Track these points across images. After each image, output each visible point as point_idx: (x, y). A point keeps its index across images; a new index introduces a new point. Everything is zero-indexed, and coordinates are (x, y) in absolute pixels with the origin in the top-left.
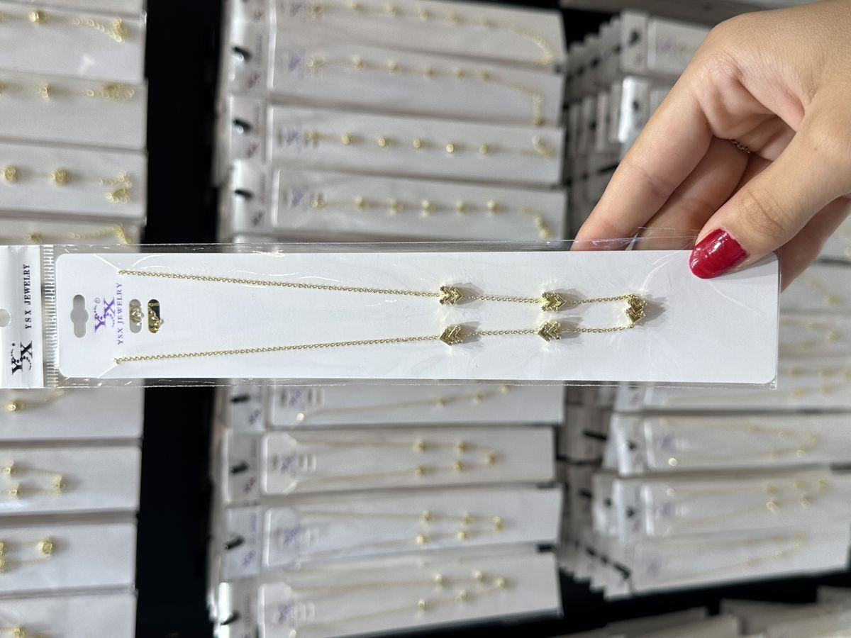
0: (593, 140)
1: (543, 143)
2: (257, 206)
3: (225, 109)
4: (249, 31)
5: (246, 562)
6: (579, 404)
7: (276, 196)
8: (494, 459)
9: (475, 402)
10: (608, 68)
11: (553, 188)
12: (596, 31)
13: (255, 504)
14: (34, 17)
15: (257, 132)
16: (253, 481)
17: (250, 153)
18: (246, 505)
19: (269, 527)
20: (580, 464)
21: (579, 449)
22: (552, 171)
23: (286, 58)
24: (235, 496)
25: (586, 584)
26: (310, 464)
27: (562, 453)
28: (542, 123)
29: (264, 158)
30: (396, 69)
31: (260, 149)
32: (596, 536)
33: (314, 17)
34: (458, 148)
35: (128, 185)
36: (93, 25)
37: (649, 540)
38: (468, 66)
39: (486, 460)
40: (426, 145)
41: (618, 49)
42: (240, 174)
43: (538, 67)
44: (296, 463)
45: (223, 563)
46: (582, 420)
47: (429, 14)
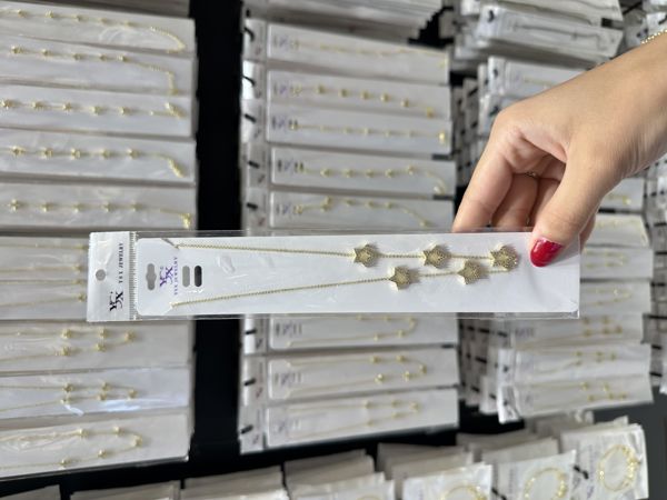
1: (176, 107)
28: (178, 92)
30: (47, 53)
40: (72, 107)
43: (174, 54)
47: (80, 18)
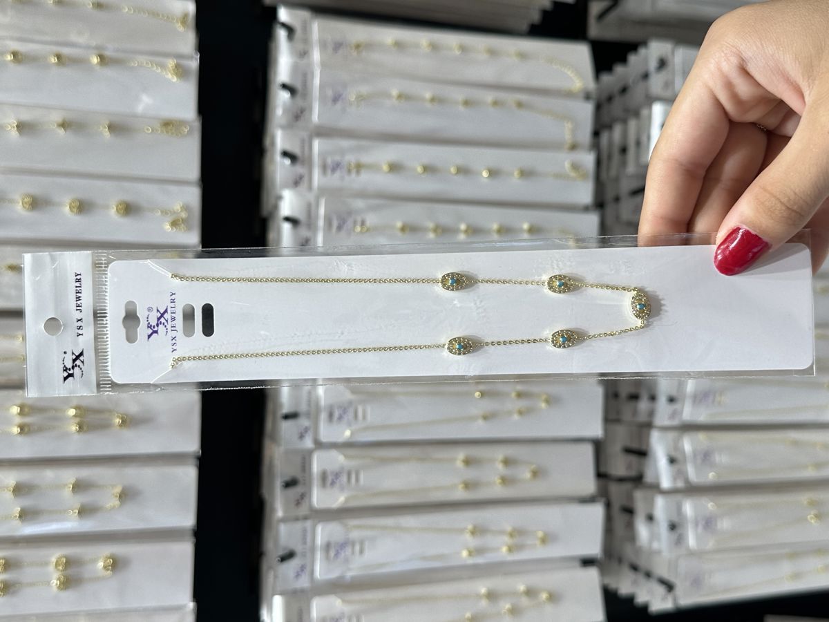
0: (624, 164)
1: (575, 167)
2: (304, 232)
3: (273, 144)
4: (295, 69)
5: (298, 575)
6: (618, 421)
7: (321, 223)
8: (535, 474)
9: (516, 417)
10: (637, 94)
11: (586, 209)
12: (623, 60)
13: (306, 518)
14: (95, 60)
15: (303, 163)
16: (303, 496)
17: (296, 183)
18: (297, 519)
19: (319, 541)
20: (621, 480)
21: (619, 466)
22: (584, 193)
23: (330, 93)
24: (286, 511)
25: (630, 600)
26: (357, 480)
27: (602, 470)
28: (574, 147)
29: (310, 188)
30: (433, 100)
31: (306, 179)
32: (638, 551)
33: (355, 54)
34: (493, 173)
35: (184, 215)
36: (150, 65)
37: (691, 554)
38: (502, 95)
39: (528, 475)
40: (463, 171)
41: (646, 76)
42: (288, 203)
43: (569, 95)
44: (344, 478)
45: (276, 577)
46: (622, 436)
47: (463, 48)
